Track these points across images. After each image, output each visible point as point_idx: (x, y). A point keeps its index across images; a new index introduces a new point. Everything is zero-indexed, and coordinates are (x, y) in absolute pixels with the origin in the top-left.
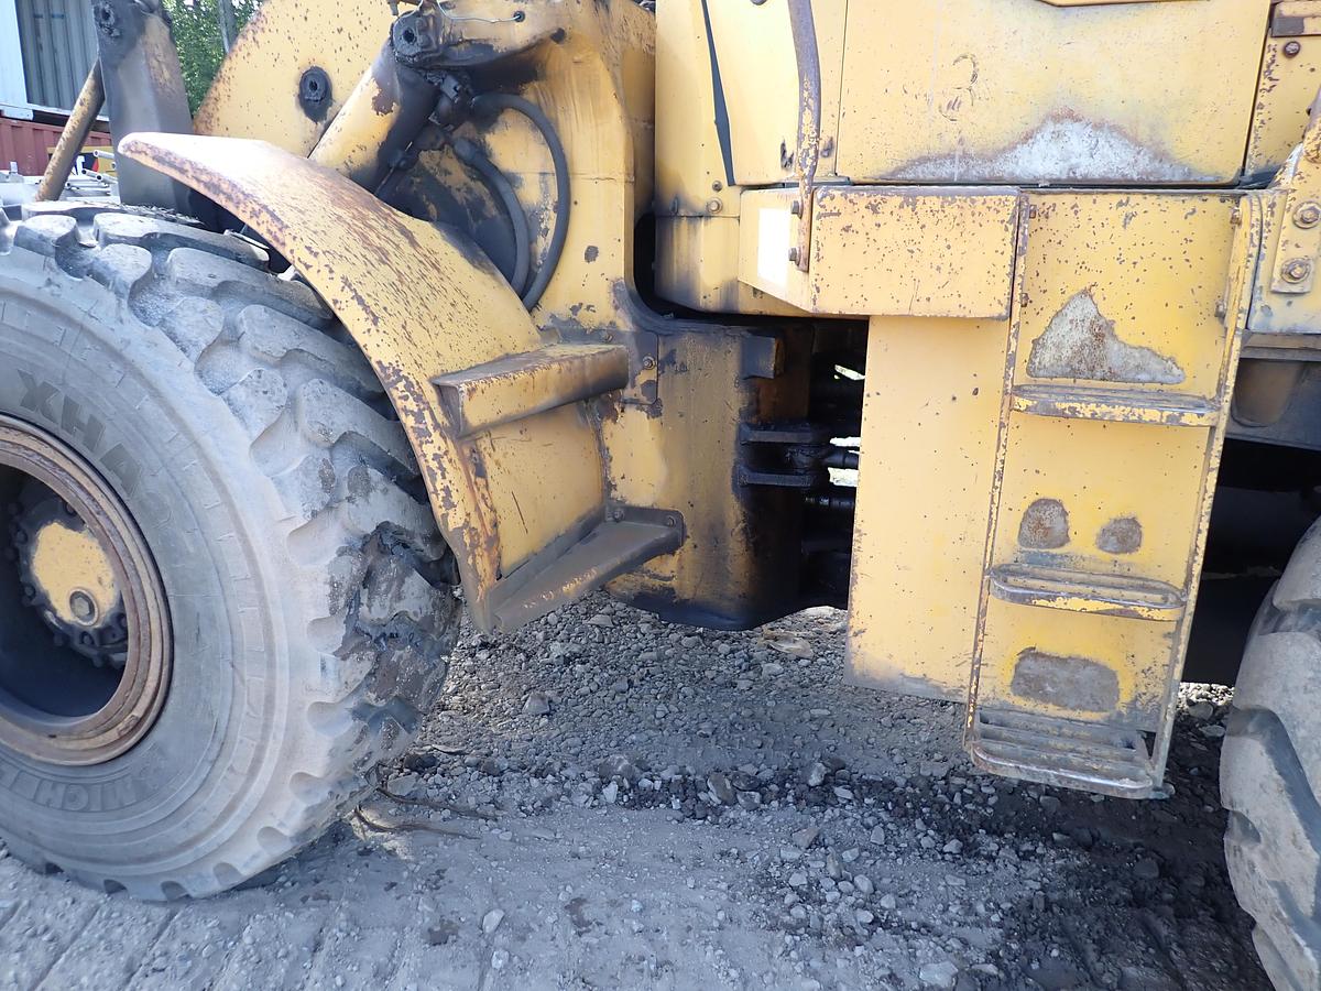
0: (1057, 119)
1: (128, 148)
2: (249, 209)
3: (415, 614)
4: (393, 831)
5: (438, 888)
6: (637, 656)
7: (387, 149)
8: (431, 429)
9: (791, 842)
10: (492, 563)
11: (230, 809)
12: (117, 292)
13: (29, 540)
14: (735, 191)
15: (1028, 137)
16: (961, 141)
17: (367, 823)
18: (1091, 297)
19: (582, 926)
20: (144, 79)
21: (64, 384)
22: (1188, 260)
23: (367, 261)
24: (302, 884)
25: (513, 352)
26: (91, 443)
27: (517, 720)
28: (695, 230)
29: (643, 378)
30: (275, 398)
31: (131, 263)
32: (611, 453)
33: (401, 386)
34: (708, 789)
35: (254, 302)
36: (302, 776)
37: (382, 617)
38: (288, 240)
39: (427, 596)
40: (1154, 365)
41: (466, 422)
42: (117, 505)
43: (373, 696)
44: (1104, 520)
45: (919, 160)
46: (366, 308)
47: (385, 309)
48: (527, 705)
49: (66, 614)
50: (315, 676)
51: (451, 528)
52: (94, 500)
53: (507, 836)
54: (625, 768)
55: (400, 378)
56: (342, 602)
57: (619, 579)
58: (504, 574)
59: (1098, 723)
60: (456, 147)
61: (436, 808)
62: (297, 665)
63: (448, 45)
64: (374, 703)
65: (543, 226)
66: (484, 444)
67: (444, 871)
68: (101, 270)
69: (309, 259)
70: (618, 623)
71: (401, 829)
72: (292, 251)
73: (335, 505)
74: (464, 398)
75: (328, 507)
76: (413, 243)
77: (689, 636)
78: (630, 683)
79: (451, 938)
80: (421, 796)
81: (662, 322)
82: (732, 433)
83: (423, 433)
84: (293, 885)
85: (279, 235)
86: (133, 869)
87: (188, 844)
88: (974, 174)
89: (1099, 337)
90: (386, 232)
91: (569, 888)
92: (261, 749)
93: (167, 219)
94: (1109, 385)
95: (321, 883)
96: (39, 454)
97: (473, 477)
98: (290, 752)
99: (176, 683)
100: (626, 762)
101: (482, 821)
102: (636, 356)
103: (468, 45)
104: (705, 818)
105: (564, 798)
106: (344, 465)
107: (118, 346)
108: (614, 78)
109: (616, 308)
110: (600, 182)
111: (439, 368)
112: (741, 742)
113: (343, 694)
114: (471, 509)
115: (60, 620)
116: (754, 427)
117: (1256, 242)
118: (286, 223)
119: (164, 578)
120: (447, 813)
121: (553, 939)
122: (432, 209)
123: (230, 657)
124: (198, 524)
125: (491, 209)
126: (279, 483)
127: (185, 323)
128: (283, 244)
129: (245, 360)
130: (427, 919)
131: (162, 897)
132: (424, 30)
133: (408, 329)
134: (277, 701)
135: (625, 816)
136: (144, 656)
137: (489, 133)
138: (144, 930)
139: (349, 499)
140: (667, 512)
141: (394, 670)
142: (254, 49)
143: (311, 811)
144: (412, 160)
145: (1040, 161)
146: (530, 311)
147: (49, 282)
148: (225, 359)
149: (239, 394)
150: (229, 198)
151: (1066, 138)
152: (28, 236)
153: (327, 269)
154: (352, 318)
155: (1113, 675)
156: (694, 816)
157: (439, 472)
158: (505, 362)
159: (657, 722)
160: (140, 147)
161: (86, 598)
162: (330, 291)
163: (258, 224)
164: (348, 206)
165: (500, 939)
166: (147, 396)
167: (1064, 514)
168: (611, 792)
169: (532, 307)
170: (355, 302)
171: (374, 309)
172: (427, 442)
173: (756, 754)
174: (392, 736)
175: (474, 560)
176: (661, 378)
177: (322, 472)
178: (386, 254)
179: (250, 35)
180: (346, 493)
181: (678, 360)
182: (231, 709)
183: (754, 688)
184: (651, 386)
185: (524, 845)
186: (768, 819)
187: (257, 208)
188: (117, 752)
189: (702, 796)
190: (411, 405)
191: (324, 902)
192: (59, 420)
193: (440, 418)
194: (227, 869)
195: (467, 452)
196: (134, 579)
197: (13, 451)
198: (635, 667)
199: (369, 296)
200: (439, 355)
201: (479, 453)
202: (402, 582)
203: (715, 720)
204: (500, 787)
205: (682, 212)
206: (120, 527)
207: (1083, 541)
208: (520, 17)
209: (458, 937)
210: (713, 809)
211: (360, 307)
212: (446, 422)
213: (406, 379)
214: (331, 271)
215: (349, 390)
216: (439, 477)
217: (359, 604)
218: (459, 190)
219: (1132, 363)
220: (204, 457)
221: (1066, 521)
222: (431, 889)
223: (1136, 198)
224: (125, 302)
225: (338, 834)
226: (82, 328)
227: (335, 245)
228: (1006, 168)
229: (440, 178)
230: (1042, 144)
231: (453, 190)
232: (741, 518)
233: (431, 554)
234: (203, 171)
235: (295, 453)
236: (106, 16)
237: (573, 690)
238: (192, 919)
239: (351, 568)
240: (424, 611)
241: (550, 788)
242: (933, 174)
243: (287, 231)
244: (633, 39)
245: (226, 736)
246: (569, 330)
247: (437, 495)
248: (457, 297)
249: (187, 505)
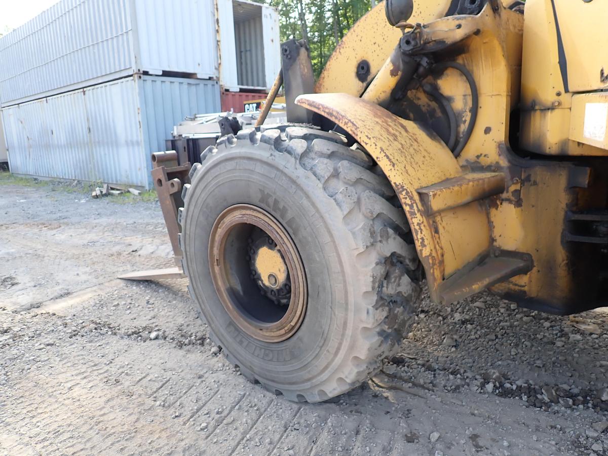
1: (299, 101)
2: (344, 122)
3: (405, 293)
4: (387, 389)
5: (408, 417)
6: (499, 324)
7: (394, 92)
8: (416, 212)
9: (592, 427)
10: (441, 273)
11: (326, 368)
12: (295, 158)
13: (255, 253)
14: (569, 95)
17: (375, 384)
19: (478, 448)
20: (298, 73)
21: (275, 193)
23: (389, 140)
24: (351, 405)
25: (449, 177)
26: (283, 217)
27: (440, 347)
28: (545, 116)
29: (513, 188)
30: (353, 198)
31: (300, 146)
32: (494, 224)
33: (404, 193)
34: (542, 393)
35: (343, 159)
36: (356, 358)
37: (392, 293)
38: (359, 133)
39: (410, 286)
41: (432, 209)
42: (291, 241)
43: (387, 327)
46: (390, 160)
47: (397, 160)
48: (445, 341)
49: (267, 283)
50: (364, 315)
51: (424, 256)
52: (282, 238)
53: (439, 400)
54: (497, 377)
55: (404, 190)
56: (377, 285)
57: (497, 285)
58: (446, 277)
60: (424, 88)
61: (406, 381)
62: (357, 310)
63: (425, 43)
64: (387, 330)
65: (464, 119)
66: (438, 219)
67: (411, 410)
68: (290, 149)
69: (367, 140)
70: (488, 306)
71: (390, 388)
72: (360, 138)
73: (375, 244)
74: (431, 198)
75: (372, 245)
76: (406, 131)
77: (527, 316)
78: (497, 337)
79: (416, 441)
80: (398, 375)
81: (524, 161)
82: (561, 215)
83: (413, 214)
84: (346, 404)
85: (355, 131)
86: (287, 387)
87: (309, 380)
90: (395, 127)
91: (471, 429)
92: (340, 344)
93: (310, 128)
95: (358, 406)
96: (264, 220)
97: (433, 233)
98: (352, 347)
99: (308, 313)
100: (497, 374)
101: (426, 391)
102: (509, 178)
103: (434, 42)
104: (541, 407)
105: (466, 386)
106: (378, 227)
107: (295, 178)
108: (503, 47)
109: (500, 155)
110: (493, 97)
111: (420, 185)
112: (559, 372)
113: (376, 325)
114: (432, 248)
115: (264, 285)
116: (574, 212)
118: (358, 126)
119: (306, 270)
120: (410, 385)
121: (464, 451)
122: (411, 115)
123: (330, 304)
124: (321, 249)
125: (439, 113)
126: (354, 234)
127: (320, 169)
128: (357, 135)
129: (341, 183)
130: (405, 430)
131: (296, 400)
132: (414, 39)
133: (407, 168)
134: (348, 325)
135: (498, 400)
136: (297, 301)
137: (439, 79)
138: (290, 412)
139: (381, 241)
140: (523, 254)
141: (396, 316)
142: (339, 56)
143: (359, 373)
144: (405, 95)
146: (456, 158)
147: (271, 155)
148: (334, 183)
149: (339, 197)
150: (336, 118)
152: (265, 138)
153: (374, 144)
154: (384, 164)
156: (535, 406)
157: (419, 231)
158: (446, 182)
159: (512, 357)
160: (303, 101)
161: (274, 276)
162: (375, 153)
163: (347, 128)
164: (380, 117)
165: (438, 446)
166: (304, 198)
168: (490, 387)
169: (457, 156)
170: (386, 158)
171: (393, 160)
172: (415, 217)
173: (569, 380)
174: (393, 345)
175: (433, 270)
176: (522, 188)
177: (370, 229)
178: (396, 136)
179: (338, 50)
180: (379, 239)
181: (532, 179)
182: (329, 326)
183: (566, 346)
184: (517, 193)
185: (447, 405)
186: (578, 413)
187: (347, 121)
188: (284, 338)
189: (539, 396)
190: (408, 201)
191: (359, 414)
192: (272, 207)
193: (420, 207)
194: (322, 393)
195: (431, 222)
196: (295, 270)
197: (255, 219)
198: (498, 329)
199: (391, 155)
200: (419, 179)
201: (436, 223)
202: (400, 279)
203: (544, 360)
204: (434, 377)
205: (537, 107)
206: (291, 249)
208: (459, 26)
209: (419, 441)
210: (546, 404)
211: (387, 160)
212: (423, 209)
213: (406, 190)
214: (376, 145)
215: (380, 195)
216: (419, 233)
217: (383, 287)
218: (424, 106)
220: (325, 222)
222: (406, 417)
224: (298, 161)
225: (364, 387)
226: (282, 172)
227: (377, 134)
229: (416, 101)
231: (422, 107)
232: (565, 258)
233: (412, 267)
234: (327, 108)
235: (360, 222)
236: (286, 51)
237: (467, 336)
238: (308, 411)
239: (381, 270)
240: (409, 292)
241: (459, 381)
243: (358, 130)
244: (511, 28)
245: (326, 337)
246: (476, 166)
247: (418, 241)
248: (426, 154)
249: (317, 241)
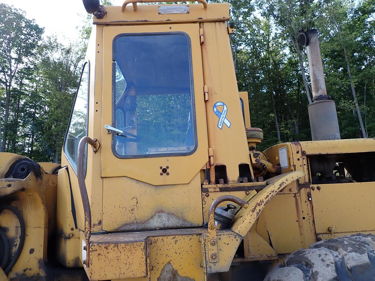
0: (159, 212)
14: (78, 230)
15: (152, 217)
16: (135, 219)
18: (170, 264)
22: (192, 251)
28: (66, 242)
45: (125, 224)
65: (15, 243)
81: (55, 272)
88: (140, 228)
108: (42, 198)
109: (40, 268)
110: (36, 228)
117: (204, 249)
145: (156, 223)
151: (161, 217)
205: (63, 236)
208: (9, 186)
228: (148, 226)
230: (156, 219)
242: (129, 228)
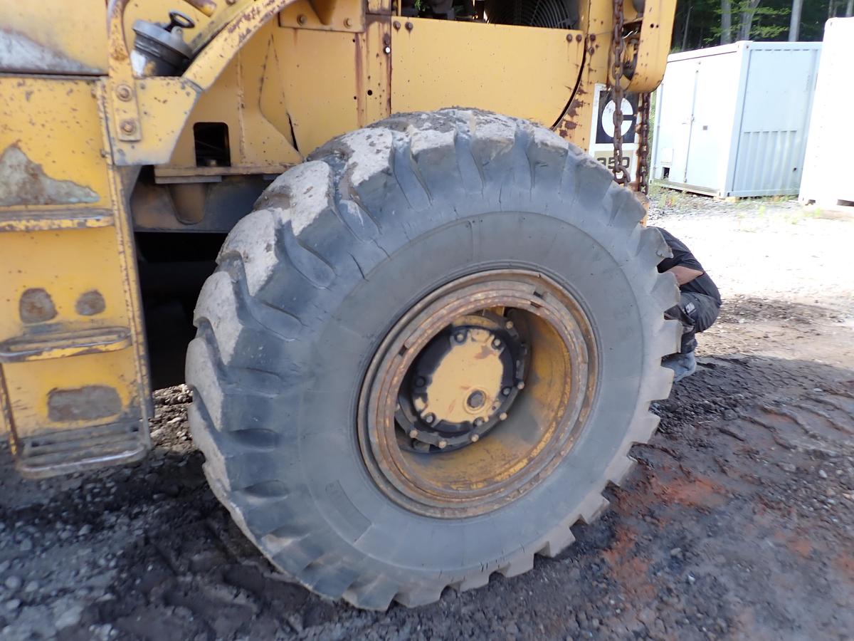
18: (20, 149)
40: (78, 192)
44: (75, 296)
59: (114, 423)
89: (34, 176)
94: (51, 207)
155: (113, 391)
167: (48, 296)
207: (66, 310)
219: (63, 192)
221: (51, 301)
223: (29, 81)
